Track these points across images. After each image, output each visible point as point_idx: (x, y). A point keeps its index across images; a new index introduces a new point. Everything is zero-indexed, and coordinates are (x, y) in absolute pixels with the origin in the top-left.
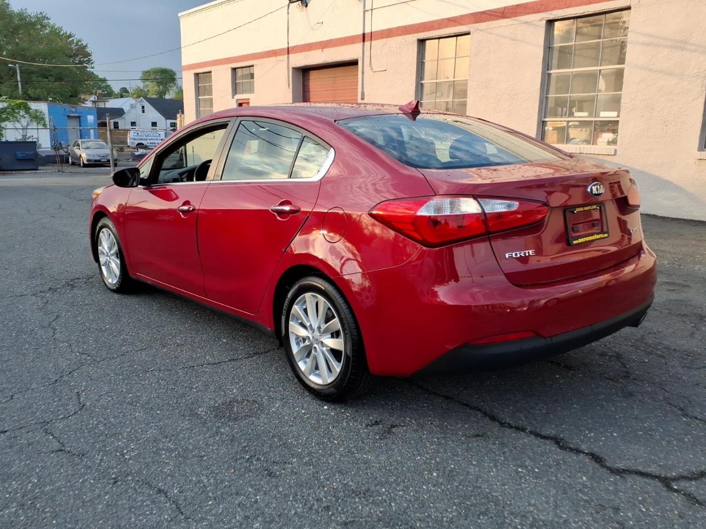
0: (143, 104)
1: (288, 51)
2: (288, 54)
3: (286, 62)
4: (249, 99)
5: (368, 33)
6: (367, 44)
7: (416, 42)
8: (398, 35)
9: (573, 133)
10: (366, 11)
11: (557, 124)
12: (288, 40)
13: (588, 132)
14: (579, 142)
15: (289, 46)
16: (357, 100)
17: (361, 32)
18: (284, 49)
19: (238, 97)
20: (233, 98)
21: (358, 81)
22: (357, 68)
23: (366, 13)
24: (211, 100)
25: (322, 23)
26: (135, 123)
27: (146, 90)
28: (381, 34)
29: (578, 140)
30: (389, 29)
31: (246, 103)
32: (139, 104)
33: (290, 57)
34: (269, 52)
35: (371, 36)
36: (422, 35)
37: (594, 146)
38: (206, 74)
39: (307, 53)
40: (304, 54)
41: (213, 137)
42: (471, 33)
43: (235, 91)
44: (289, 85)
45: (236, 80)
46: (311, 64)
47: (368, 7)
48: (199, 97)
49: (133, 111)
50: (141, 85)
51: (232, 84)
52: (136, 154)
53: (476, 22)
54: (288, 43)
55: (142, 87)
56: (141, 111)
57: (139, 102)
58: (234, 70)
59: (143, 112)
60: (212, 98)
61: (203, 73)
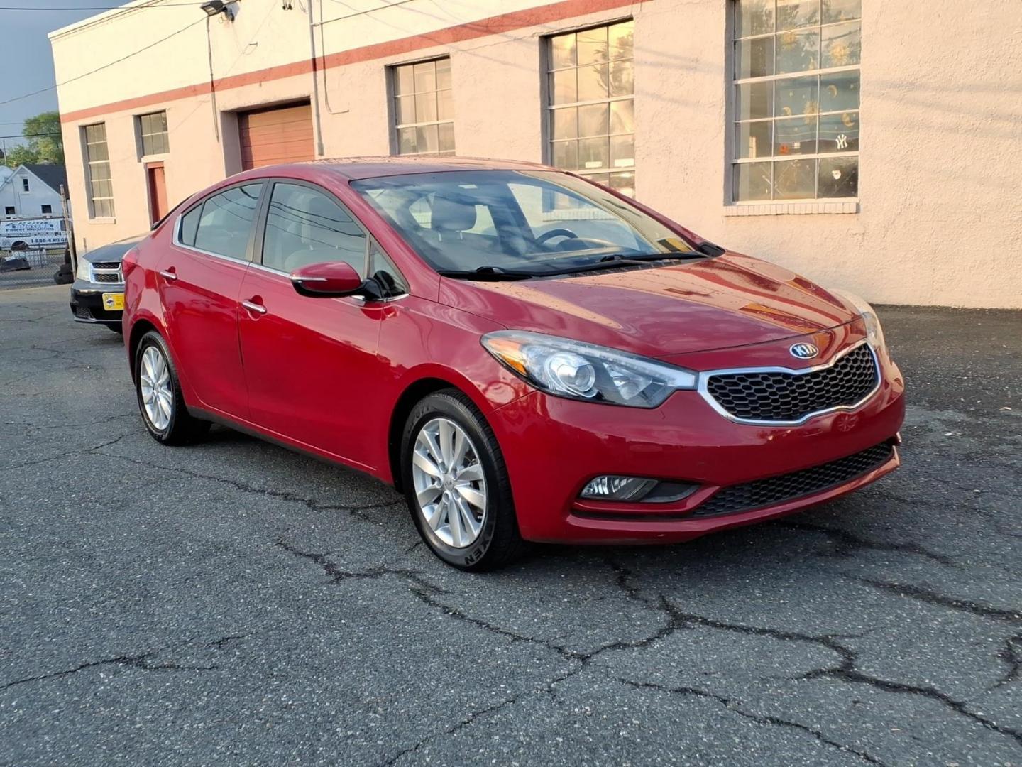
0: (26, 176)
1: (213, 87)
2: (213, 91)
3: (211, 103)
4: (163, 162)
5: (319, 58)
6: (320, 73)
7: (384, 70)
8: (360, 60)
10: (315, 25)
12: (211, 70)
15: (214, 79)
16: (313, 156)
17: (310, 57)
18: (207, 84)
19: (149, 158)
20: (140, 161)
21: (312, 129)
22: (310, 108)
23: (314, 28)
24: (107, 166)
25: (257, 44)
26: (13, 208)
27: (34, 151)
28: (337, 59)
30: (347, 51)
31: (159, 168)
32: (18, 176)
33: (216, 97)
34: (185, 89)
35: (324, 63)
36: (391, 60)
38: (97, 126)
39: (240, 88)
40: (236, 90)
41: (114, 222)
42: (451, 56)
43: (142, 152)
44: (218, 137)
45: (142, 134)
46: (246, 105)
47: (316, 20)
48: (90, 163)
49: (9, 188)
50: (25, 143)
51: (137, 141)
52: (7, 260)
53: (456, 40)
54: (212, 75)
55: (26, 146)
56: (23, 189)
57: (17, 173)
58: (138, 118)
59: (27, 189)
60: (109, 163)
61: (93, 125)
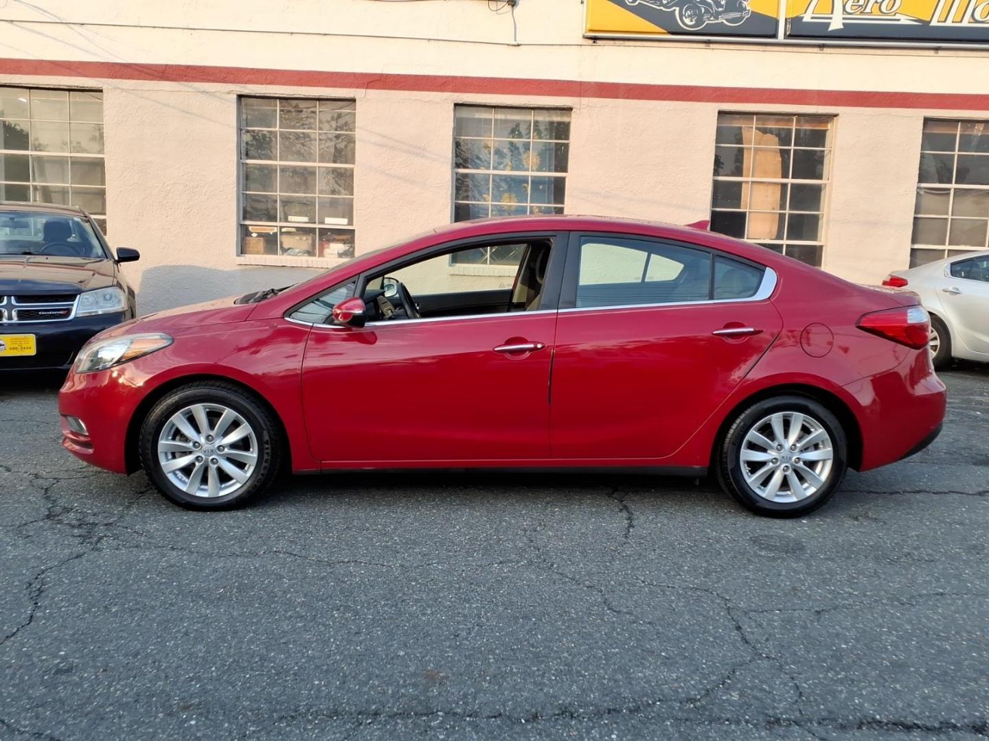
9: (287, 241)
11: (265, 230)
13: (310, 241)
14: (299, 252)
29: (297, 250)
37: (321, 259)
42: (104, 91)
53: (114, 76)
